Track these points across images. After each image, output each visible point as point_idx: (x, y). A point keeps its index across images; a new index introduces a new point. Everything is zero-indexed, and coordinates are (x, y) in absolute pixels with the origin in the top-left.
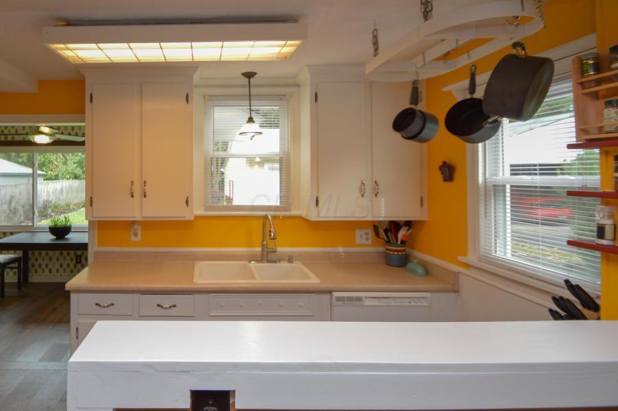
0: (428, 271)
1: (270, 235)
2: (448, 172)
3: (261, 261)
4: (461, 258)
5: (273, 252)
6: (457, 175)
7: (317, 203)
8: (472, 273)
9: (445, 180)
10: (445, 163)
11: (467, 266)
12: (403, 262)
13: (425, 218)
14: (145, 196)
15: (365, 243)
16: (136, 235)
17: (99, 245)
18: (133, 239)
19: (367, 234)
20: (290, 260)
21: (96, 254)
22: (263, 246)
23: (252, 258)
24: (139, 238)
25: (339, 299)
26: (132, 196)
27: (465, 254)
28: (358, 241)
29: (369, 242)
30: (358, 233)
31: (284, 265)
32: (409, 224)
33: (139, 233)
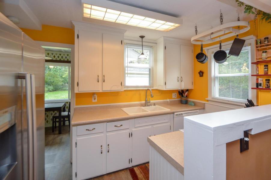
0: (195, 104)
1: (151, 96)
2: (201, 74)
3: (145, 106)
4: (206, 99)
5: (149, 102)
6: (204, 75)
7: (165, 84)
8: (209, 102)
9: (200, 76)
10: (201, 71)
11: (208, 101)
12: (186, 103)
13: (193, 88)
14: (104, 81)
15: (175, 97)
16: (95, 99)
17: (76, 105)
18: (93, 101)
19: (175, 95)
20: (154, 104)
21: (75, 109)
22: (146, 101)
23: (142, 105)
24: (96, 101)
25: (177, 115)
26: (98, 82)
27: (207, 97)
28: (173, 97)
29: (176, 97)
30: (173, 94)
31: (153, 106)
32: (187, 90)
33: (96, 98)
